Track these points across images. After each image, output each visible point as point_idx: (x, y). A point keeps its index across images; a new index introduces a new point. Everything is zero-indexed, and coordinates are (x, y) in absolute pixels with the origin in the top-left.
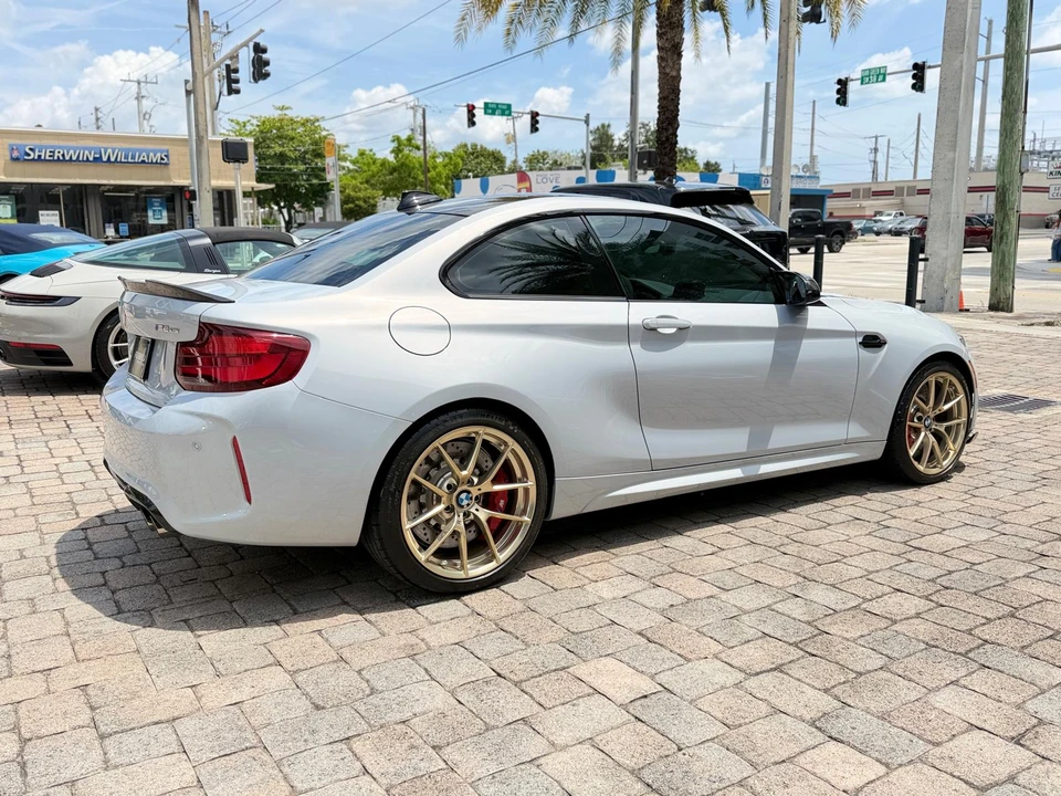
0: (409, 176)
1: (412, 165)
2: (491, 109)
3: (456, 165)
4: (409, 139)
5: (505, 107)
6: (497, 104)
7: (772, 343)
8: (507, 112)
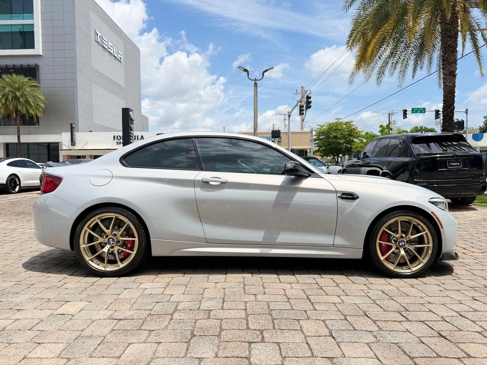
2: (415, 111)
4: (387, 126)
5: (422, 109)
6: (418, 108)
7: (277, 192)
8: (423, 112)
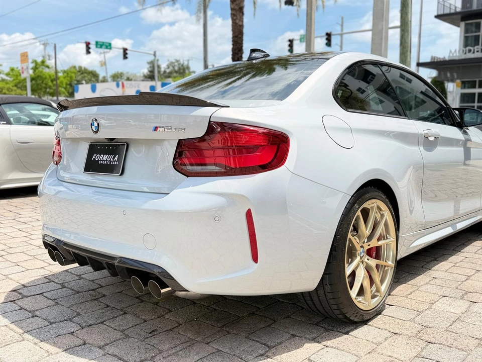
0: (42, 82)
1: (44, 77)
2: (99, 45)
3: (71, 77)
4: (43, 62)
5: (108, 45)
6: (103, 43)
8: (109, 47)
